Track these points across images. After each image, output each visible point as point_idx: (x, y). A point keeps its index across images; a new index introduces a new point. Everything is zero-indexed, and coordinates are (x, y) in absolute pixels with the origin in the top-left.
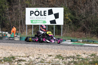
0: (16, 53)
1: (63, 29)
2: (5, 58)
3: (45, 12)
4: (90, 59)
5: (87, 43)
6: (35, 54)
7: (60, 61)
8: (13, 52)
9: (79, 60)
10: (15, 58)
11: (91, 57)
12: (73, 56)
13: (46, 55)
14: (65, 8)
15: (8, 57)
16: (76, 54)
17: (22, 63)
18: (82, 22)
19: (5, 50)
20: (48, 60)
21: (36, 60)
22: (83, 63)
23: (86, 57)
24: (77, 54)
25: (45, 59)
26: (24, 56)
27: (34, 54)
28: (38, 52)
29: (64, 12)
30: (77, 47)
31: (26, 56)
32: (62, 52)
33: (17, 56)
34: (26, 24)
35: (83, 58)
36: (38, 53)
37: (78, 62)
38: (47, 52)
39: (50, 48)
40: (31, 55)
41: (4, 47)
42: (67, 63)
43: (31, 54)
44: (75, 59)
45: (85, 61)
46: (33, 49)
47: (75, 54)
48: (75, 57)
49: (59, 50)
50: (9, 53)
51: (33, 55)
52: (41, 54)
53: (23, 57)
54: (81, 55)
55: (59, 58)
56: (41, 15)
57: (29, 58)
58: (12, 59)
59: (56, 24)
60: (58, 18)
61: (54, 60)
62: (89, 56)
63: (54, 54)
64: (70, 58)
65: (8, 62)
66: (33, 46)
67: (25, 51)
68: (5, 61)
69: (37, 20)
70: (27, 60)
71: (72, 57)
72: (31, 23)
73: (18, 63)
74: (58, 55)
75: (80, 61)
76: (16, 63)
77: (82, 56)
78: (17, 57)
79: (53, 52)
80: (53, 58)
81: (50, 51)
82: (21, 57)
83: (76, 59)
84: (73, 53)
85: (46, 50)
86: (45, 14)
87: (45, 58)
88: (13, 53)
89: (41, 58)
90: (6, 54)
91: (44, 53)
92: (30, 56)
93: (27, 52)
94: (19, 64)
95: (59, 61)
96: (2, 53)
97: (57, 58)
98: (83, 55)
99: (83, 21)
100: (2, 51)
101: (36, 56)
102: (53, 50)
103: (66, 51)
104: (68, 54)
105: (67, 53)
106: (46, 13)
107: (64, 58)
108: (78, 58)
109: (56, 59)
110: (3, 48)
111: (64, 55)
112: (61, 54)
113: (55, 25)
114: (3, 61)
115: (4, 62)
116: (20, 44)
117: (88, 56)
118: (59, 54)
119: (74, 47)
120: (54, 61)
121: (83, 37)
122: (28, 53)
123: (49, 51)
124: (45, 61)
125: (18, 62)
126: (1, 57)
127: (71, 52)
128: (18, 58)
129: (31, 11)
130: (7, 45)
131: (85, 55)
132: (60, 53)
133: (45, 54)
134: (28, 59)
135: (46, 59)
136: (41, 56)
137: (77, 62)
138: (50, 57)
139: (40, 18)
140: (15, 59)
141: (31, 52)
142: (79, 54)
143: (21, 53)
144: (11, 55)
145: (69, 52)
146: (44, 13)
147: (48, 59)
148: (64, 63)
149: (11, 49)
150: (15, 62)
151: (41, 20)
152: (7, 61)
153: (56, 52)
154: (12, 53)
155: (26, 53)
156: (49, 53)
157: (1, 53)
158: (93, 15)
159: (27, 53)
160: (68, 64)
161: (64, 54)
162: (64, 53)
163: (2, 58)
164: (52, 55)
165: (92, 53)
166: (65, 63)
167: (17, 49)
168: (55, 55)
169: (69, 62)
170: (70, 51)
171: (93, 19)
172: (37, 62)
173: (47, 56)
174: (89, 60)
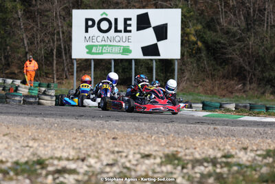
0: (48, 146)
1: (178, 72)
2: (17, 163)
3: (128, 22)
4: (261, 167)
5: (250, 115)
6: (103, 150)
7: (175, 173)
8: (39, 145)
9: (229, 171)
10: (47, 162)
11: (266, 161)
12: (212, 157)
13: (134, 153)
14: (185, 10)
15: (26, 159)
16: (219, 149)
17: (68, 179)
18: (234, 51)
19: (14, 138)
20: (142, 169)
21: (108, 169)
22: (241, 178)
23: (249, 161)
24: (223, 150)
25: (132, 167)
26: (71, 158)
27: (101, 149)
28: (111, 145)
29: (182, 22)
30: (222, 129)
31: (79, 156)
32: (180, 145)
33: (52, 158)
34: (73, 57)
35: (241, 163)
36: (112, 147)
37: (228, 174)
38: (136, 143)
39: (146, 130)
40: (93, 154)
41: (12, 130)
42: (196, 180)
43: (93, 152)
44: (218, 166)
45: (248, 173)
46: (97, 135)
47: (217, 151)
48: (219, 160)
49: (171, 139)
50: (28, 148)
51: (96, 154)
52: (121, 150)
53: (68, 159)
54: (236, 154)
55: (174, 165)
56: (116, 31)
57: (85, 163)
58: (38, 167)
59: (159, 55)
60: (166, 38)
61: (158, 169)
62: (259, 155)
63: (156, 151)
64: (206, 164)
65: (26, 175)
66: (95, 127)
67: (74, 141)
68: (17, 174)
69: (106, 46)
70: (81, 171)
71: (209, 160)
72: (88, 53)
73: (54, 179)
74: (170, 153)
75: (233, 174)
76: (50, 178)
77: (239, 158)
78: (51, 161)
79: (154, 143)
80: (154, 163)
81: (146, 139)
82: (62, 160)
83: (222, 167)
84: (213, 148)
85: (133, 138)
86: (128, 28)
87: (133, 165)
88: (41, 149)
89: (120, 164)
90: (21, 152)
91: (129, 146)
92: (89, 156)
93: (81, 146)
94: (57, 181)
95: (172, 173)
96: (9, 149)
97: (167, 164)
98: (241, 154)
99: (236, 47)
100: (7, 142)
101: (107, 155)
102: (153, 138)
103: (191, 139)
104: (198, 149)
105: (195, 148)
106: (130, 25)
107: (187, 164)
108: (228, 165)
109: (165, 165)
110: (10, 133)
111: (186, 155)
112: (177, 151)
113: (155, 60)
114: (12, 173)
115: (15, 177)
116: (58, 120)
117: (257, 158)
118: (172, 149)
119: (215, 129)
120: (158, 173)
121: (237, 94)
122: (84, 149)
123: (142, 140)
124: (133, 173)
125: (56, 176)
126: (7, 162)
127: (206, 144)
128: (56, 162)
129: (87, 20)
130: (20, 124)
131: (246, 153)
132: (174, 147)
133: (132, 152)
134: (82, 168)
135: (136, 165)
136: (121, 156)
137: (225, 176)
138: (147, 162)
139: (114, 39)
140: (47, 166)
141: (90, 146)
142: (228, 152)
143: (63, 148)
144: (34, 154)
145: (199, 144)
146: (126, 25)
147: (142, 165)
148: (186, 177)
149: (32, 137)
150: (47, 175)
151: (115, 43)
152: (23, 171)
153: (163, 144)
154: (36, 149)
155: (78, 146)
156: (142, 148)
157: (6, 148)
158: (267, 31)
159: (80, 149)
160: (198, 182)
161: (187, 151)
162: (186, 149)
163: (9, 165)
164: (151, 153)
165: (268, 148)
166: (191, 179)
167: (49, 136)
168: (161, 155)
169: (202, 174)
170: (203, 142)
171: (267, 40)
172: (111, 175)
173: (138, 156)
174: (258, 169)
